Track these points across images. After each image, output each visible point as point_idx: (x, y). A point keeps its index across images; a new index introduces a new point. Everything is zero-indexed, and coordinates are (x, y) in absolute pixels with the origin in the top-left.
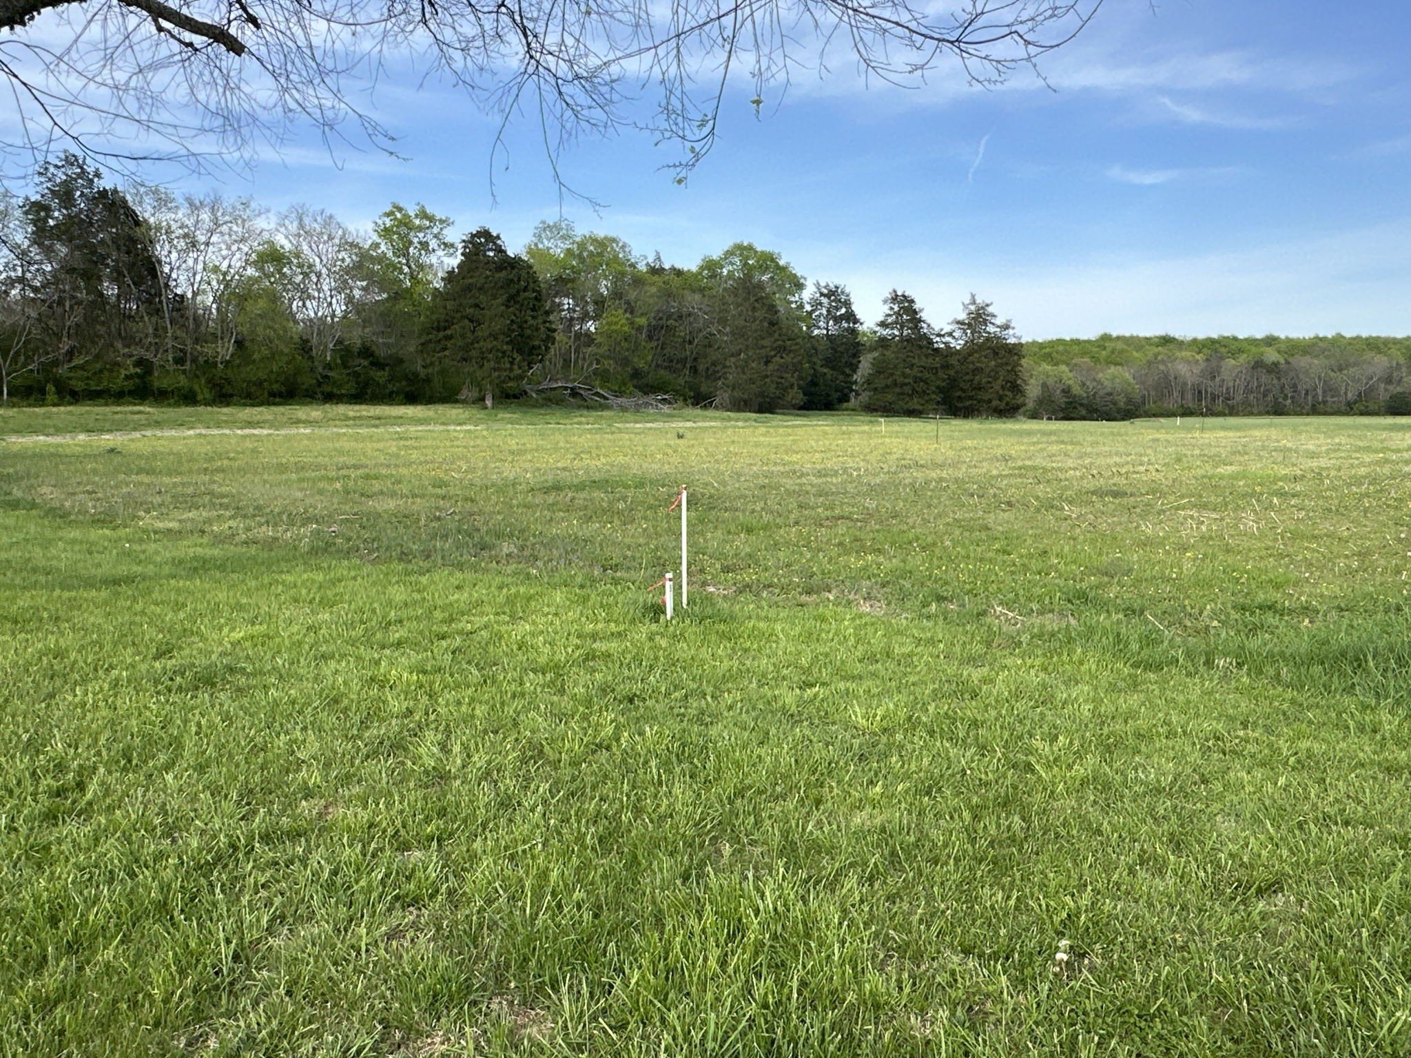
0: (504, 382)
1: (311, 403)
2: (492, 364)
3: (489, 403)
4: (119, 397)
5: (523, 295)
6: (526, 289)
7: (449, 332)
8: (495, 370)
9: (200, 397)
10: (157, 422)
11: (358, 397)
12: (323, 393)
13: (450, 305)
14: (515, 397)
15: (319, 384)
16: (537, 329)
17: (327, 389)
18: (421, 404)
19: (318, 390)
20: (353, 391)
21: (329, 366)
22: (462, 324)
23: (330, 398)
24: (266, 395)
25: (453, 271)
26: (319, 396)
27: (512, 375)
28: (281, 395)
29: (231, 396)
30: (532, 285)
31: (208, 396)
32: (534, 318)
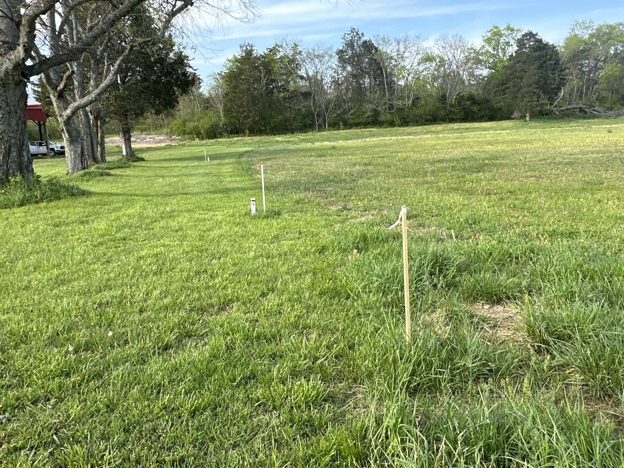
0: (533, 107)
1: (443, 123)
2: (528, 99)
3: (528, 119)
4: (366, 125)
5: (548, 62)
6: (550, 59)
7: (507, 85)
8: (529, 102)
9: (396, 123)
10: (373, 135)
11: (465, 119)
12: (449, 118)
13: (509, 72)
14: (547, 114)
15: (448, 115)
16: (555, 80)
17: (451, 116)
18: (496, 121)
19: (447, 117)
20: (462, 117)
21: (452, 106)
22: (513, 81)
23: (452, 121)
24: (423, 121)
25: (512, 55)
26: (448, 120)
27: (538, 104)
28: (431, 121)
29: (409, 122)
30: (554, 57)
31: (399, 122)
32: (553, 74)
